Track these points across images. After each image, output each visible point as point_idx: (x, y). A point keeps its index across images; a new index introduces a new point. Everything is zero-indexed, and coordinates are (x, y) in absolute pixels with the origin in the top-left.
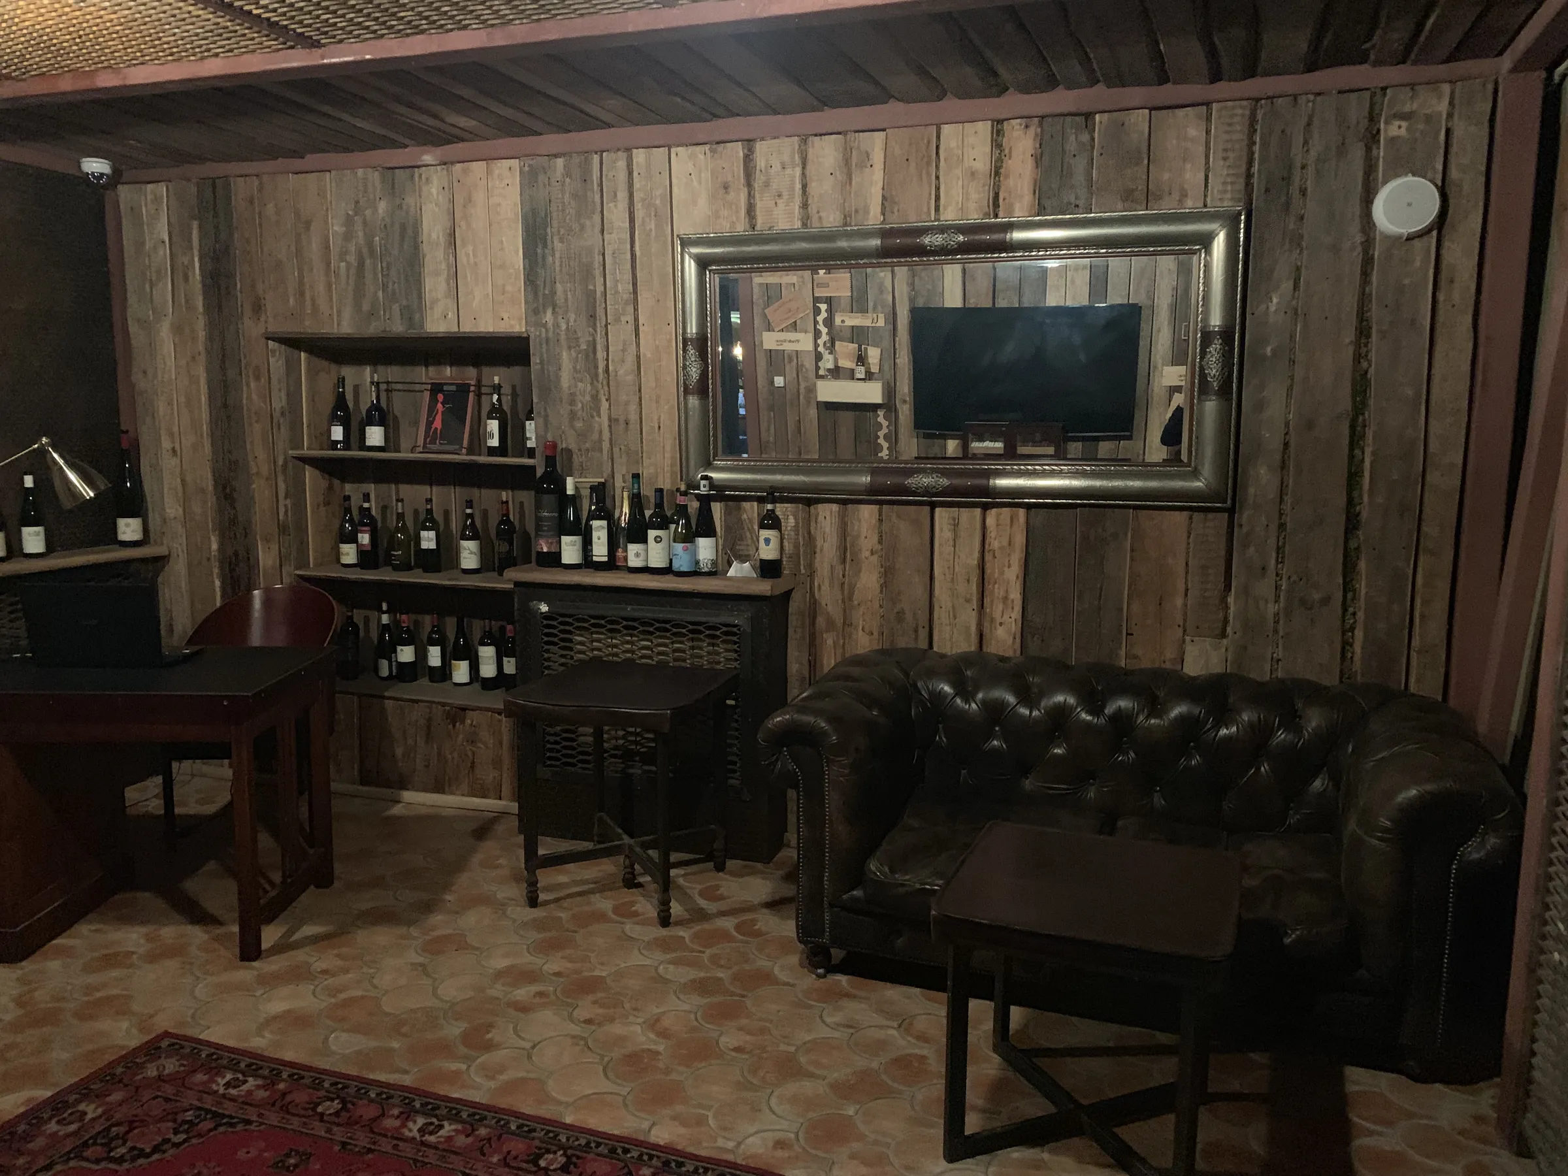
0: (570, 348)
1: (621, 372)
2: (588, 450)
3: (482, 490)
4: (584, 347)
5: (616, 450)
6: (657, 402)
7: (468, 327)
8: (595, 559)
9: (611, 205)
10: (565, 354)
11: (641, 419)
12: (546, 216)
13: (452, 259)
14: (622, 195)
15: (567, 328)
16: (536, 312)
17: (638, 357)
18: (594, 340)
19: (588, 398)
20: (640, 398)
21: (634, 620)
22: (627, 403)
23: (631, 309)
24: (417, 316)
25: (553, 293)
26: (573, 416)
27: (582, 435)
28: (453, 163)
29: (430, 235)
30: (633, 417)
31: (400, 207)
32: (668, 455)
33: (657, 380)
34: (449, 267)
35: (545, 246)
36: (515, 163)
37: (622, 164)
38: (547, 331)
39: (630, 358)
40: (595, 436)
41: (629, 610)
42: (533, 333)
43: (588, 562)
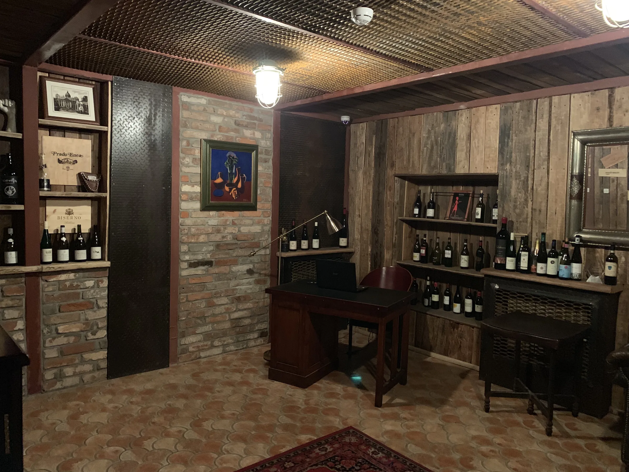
0: (516, 179)
1: (539, 189)
2: (521, 222)
3: (471, 236)
4: (522, 179)
5: (534, 222)
6: (556, 202)
7: (473, 171)
8: (521, 268)
9: (541, 120)
10: (514, 182)
11: (547, 209)
12: (510, 126)
13: (468, 145)
14: (546, 116)
15: (516, 171)
16: (502, 165)
17: (548, 183)
18: (528, 177)
19: (523, 200)
20: (547, 200)
21: (538, 296)
22: (541, 202)
23: (546, 163)
24: (453, 167)
25: (511, 157)
26: (515, 207)
27: (519, 215)
28: (472, 108)
29: (460, 136)
30: (543, 208)
31: (449, 125)
32: (559, 225)
33: (556, 193)
34: (467, 147)
35: (509, 138)
36: (498, 106)
37: (547, 103)
38: (507, 172)
39: (544, 184)
40: (525, 216)
41: (536, 292)
42: (501, 173)
43: (518, 269)
